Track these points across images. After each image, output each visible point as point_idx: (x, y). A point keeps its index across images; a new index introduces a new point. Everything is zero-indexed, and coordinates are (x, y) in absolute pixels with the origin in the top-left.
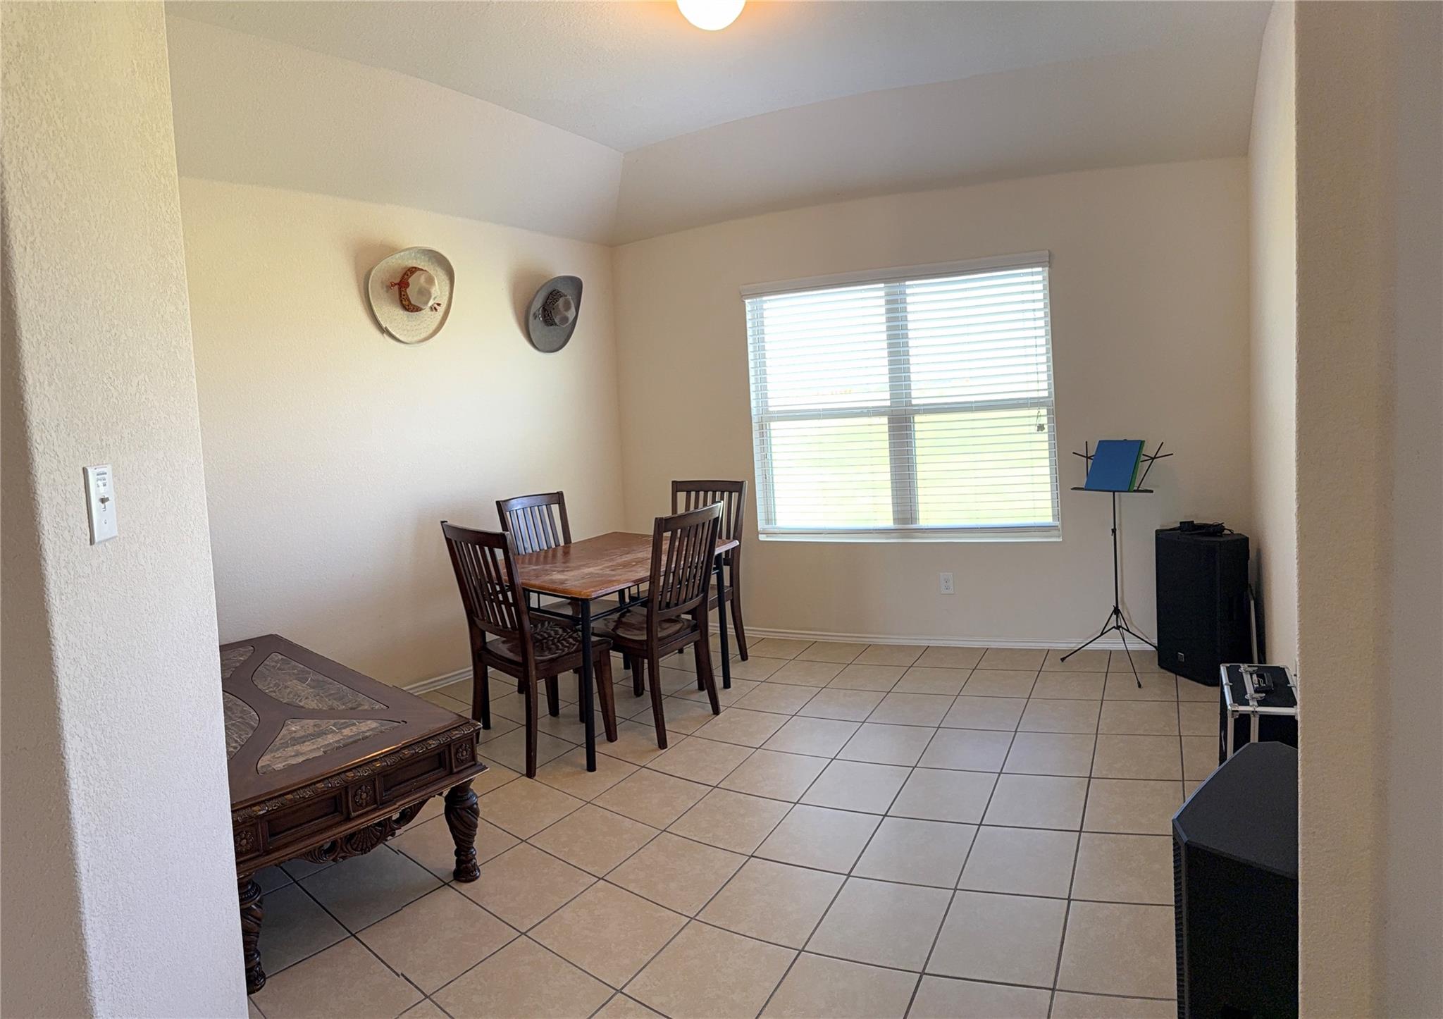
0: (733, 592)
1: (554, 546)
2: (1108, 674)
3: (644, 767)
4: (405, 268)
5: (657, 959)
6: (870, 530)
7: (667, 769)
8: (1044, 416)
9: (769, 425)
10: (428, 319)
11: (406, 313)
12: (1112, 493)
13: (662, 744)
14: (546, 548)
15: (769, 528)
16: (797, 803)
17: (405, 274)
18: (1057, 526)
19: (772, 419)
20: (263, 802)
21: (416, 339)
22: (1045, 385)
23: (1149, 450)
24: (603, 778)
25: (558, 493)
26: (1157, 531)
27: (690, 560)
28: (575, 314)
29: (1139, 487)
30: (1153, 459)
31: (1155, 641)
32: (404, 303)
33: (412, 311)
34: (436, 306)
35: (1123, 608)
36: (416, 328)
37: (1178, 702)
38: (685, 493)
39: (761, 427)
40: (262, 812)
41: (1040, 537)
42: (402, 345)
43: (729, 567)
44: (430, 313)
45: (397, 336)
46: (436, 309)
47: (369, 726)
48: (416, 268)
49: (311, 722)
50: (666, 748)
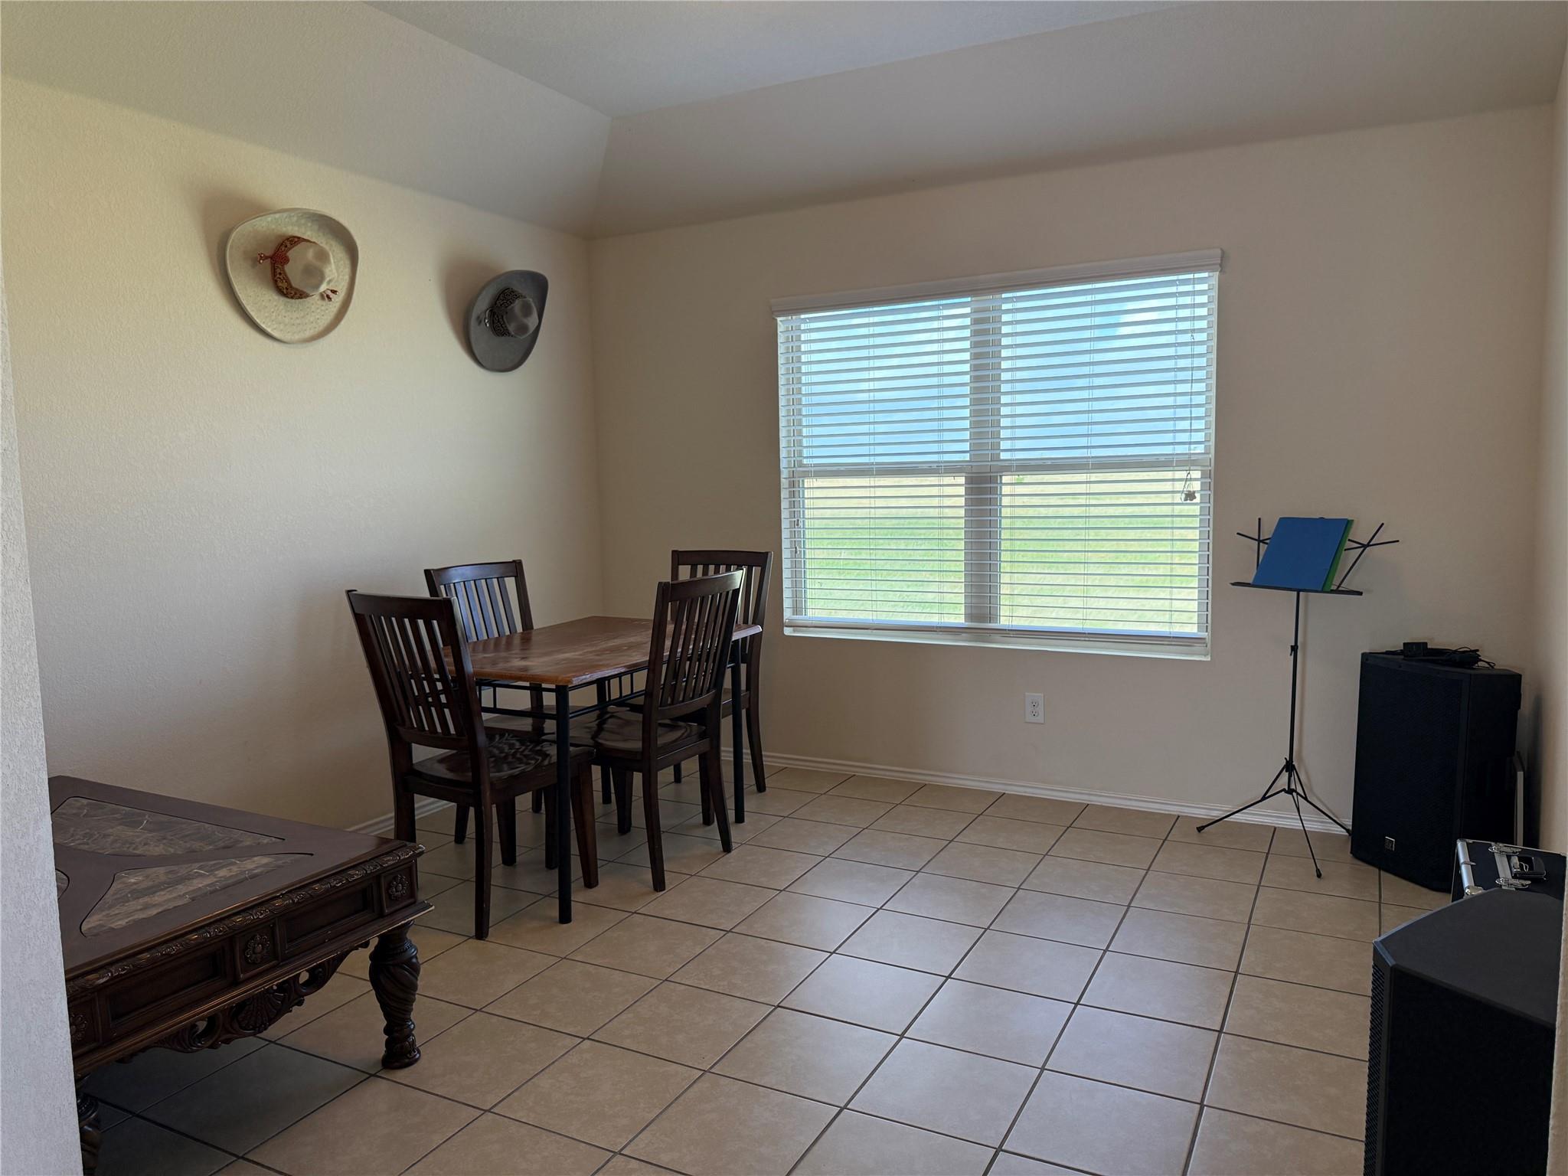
0: (750, 698)
1: (508, 633)
2: (1270, 856)
3: (635, 913)
4: (280, 236)
5: (664, 1116)
6: (933, 627)
7: (667, 913)
8: (1195, 480)
9: (803, 481)
10: (318, 311)
11: (283, 299)
12: (1295, 593)
13: (659, 885)
14: (497, 636)
15: (799, 619)
16: (834, 952)
17: (282, 244)
18: (1204, 639)
19: (807, 474)
20: (102, 967)
21: (297, 337)
22: (1203, 437)
23: (1361, 533)
24: (579, 931)
25: (514, 561)
26: (1363, 654)
27: (701, 645)
28: (538, 321)
29: (1339, 587)
30: (1364, 546)
31: (1348, 822)
32: (280, 284)
33: (292, 298)
34: (329, 293)
35: (1299, 767)
36: (298, 321)
37: (1380, 903)
38: (690, 567)
39: (792, 484)
40: (101, 981)
41: (1181, 653)
42: (276, 344)
43: (746, 663)
44: (320, 302)
45: (269, 330)
46: (329, 298)
47: (256, 864)
48: (299, 238)
49: (161, 870)
50: (664, 890)
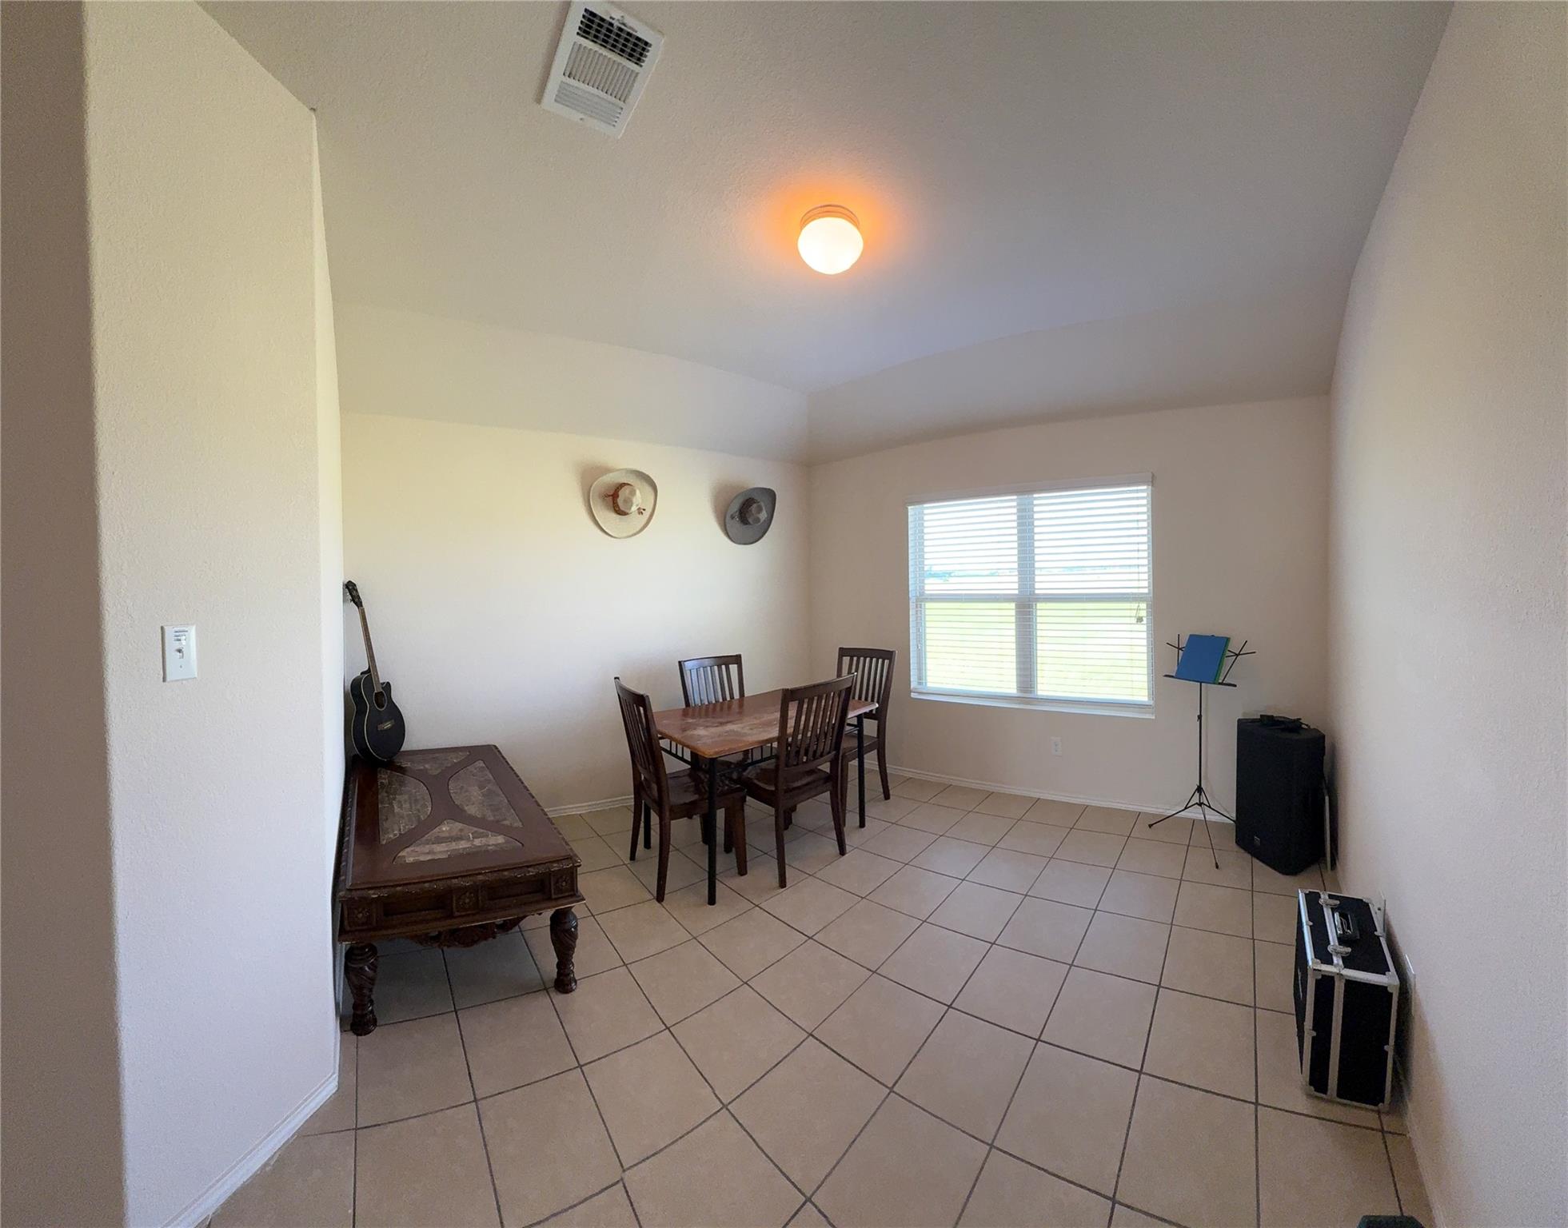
0: (879, 742)
1: (721, 700)
2: (1190, 847)
3: (759, 905)
4: (616, 483)
6: (997, 696)
7: (777, 911)
8: (1143, 609)
9: (924, 605)
10: (635, 521)
11: (617, 516)
12: (1199, 683)
13: (782, 884)
14: (714, 702)
15: (921, 688)
17: (617, 488)
18: (1152, 705)
19: (927, 601)
20: (379, 888)
21: (625, 535)
22: (1146, 584)
23: (1234, 646)
25: (738, 655)
26: (1239, 720)
27: (827, 720)
28: (767, 515)
29: (1223, 681)
30: (1237, 655)
31: (1234, 815)
32: (615, 509)
33: (622, 516)
34: (641, 510)
36: (625, 527)
37: (1252, 891)
39: (918, 607)
40: (374, 896)
41: (1139, 714)
42: (613, 539)
43: (876, 722)
44: (637, 516)
45: (610, 533)
46: (642, 513)
47: (496, 841)
48: (625, 483)
49: (460, 826)
50: (785, 887)
